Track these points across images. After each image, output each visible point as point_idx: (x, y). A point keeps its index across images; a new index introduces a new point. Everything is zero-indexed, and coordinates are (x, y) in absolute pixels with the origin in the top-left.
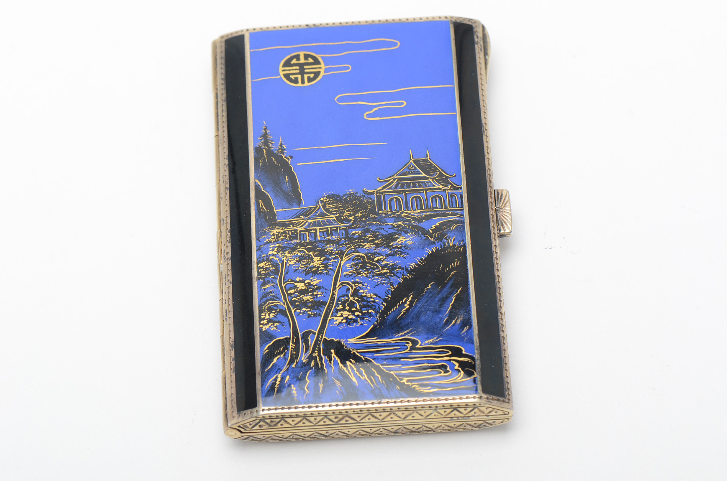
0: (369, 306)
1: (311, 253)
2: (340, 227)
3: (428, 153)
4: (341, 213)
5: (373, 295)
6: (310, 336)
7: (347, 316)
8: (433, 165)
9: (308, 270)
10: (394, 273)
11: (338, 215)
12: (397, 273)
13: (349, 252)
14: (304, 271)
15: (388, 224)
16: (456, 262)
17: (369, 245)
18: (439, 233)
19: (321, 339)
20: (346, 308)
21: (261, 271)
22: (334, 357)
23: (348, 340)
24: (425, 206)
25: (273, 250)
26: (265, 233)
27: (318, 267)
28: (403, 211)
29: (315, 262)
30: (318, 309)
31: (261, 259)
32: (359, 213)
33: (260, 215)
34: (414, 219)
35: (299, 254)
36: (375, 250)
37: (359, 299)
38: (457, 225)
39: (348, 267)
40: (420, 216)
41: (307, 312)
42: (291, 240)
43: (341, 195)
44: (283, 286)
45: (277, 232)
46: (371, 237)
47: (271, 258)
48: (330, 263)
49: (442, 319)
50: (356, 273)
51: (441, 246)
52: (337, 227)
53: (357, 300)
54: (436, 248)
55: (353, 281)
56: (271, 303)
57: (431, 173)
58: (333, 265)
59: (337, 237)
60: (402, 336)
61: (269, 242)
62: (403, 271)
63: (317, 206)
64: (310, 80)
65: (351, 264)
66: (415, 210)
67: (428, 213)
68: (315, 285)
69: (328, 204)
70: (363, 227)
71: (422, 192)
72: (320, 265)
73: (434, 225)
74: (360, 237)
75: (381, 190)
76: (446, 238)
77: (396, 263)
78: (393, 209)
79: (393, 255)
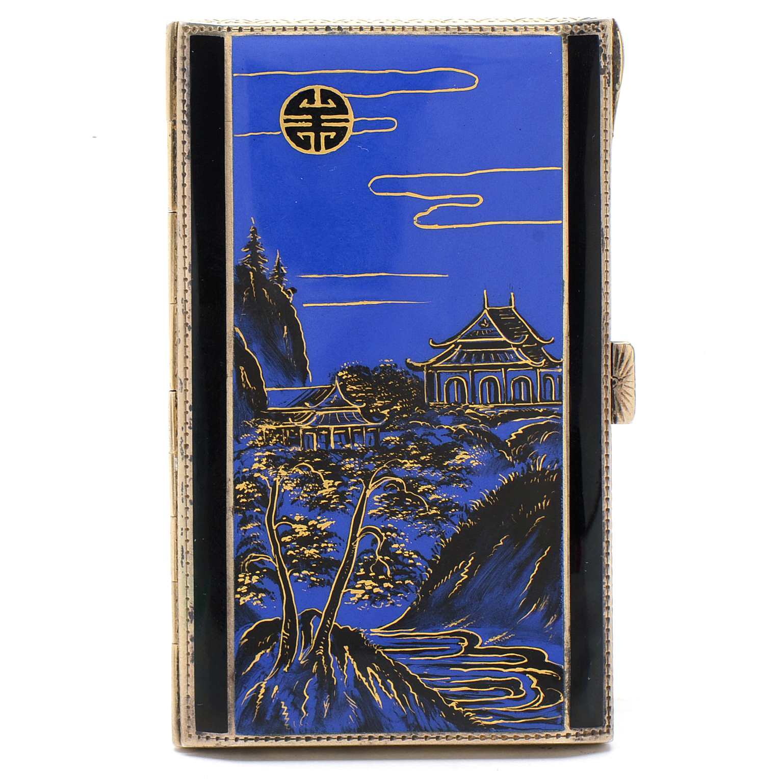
0: (405, 573)
1: (319, 473)
2: (367, 427)
3: (513, 298)
4: (370, 401)
5: (412, 553)
6: (312, 620)
7: (371, 588)
8: (520, 320)
9: (314, 503)
10: (447, 515)
11: (365, 405)
12: (452, 516)
13: (379, 475)
14: (307, 503)
15: (442, 428)
16: (545, 501)
17: (411, 464)
18: (521, 447)
19: (330, 626)
20: (371, 574)
21: (240, 498)
22: (348, 657)
23: (371, 630)
24: (503, 396)
25: (260, 462)
26: (247, 430)
27: (330, 499)
28: (467, 404)
29: (325, 488)
30: (327, 573)
31: (240, 476)
32: (398, 404)
33: (240, 395)
34: (484, 420)
35: (301, 472)
36: (420, 473)
37: (391, 560)
38: (550, 433)
39: (377, 502)
40: (493, 415)
41: (310, 576)
42: (290, 446)
43: (372, 369)
44: (274, 527)
45: (266, 429)
46: (415, 449)
47: (256, 475)
48: (349, 491)
49: (516, 602)
50: (388, 513)
51: (524, 471)
52: (361, 427)
53: (387, 561)
54: (515, 474)
55: (383, 526)
56: (254, 557)
57: (516, 336)
58: (352, 496)
59: (361, 445)
60: (454, 627)
61: (254, 447)
62: (461, 513)
63: (333, 387)
65: (382, 496)
66: (487, 404)
67: (506, 411)
68: (324, 530)
69: (349, 383)
70: (402, 430)
71: (500, 370)
72: (333, 494)
73: (515, 433)
74: (397, 448)
75: (434, 363)
76: (531, 457)
77: (451, 498)
78: (451, 400)
79: (448, 484)
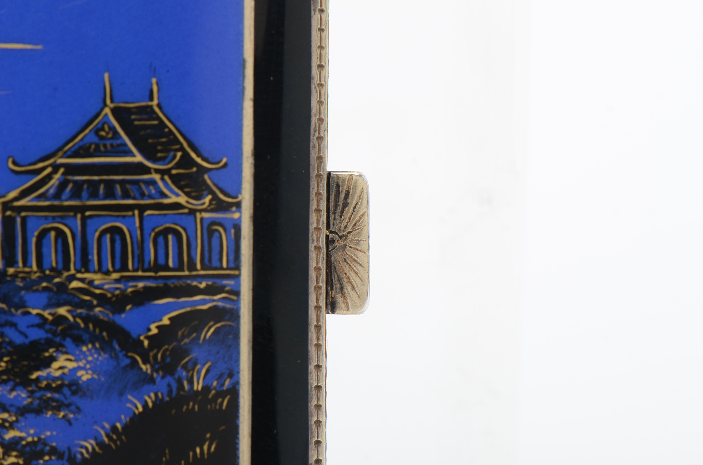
3: (155, 89)
8: (167, 127)
15: (29, 313)
16: (207, 443)
18: (166, 350)
24: (136, 259)
28: (73, 271)
34: (102, 299)
38: (218, 325)
40: (117, 292)
51: (171, 391)
54: (156, 395)
57: (159, 155)
62: (61, 463)
66: (107, 273)
67: (141, 285)
71: (130, 213)
73: (157, 324)
75: (16, 199)
76: (185, 367)
77: (43, 437)
78: (46, 265)
79: (39, 411)
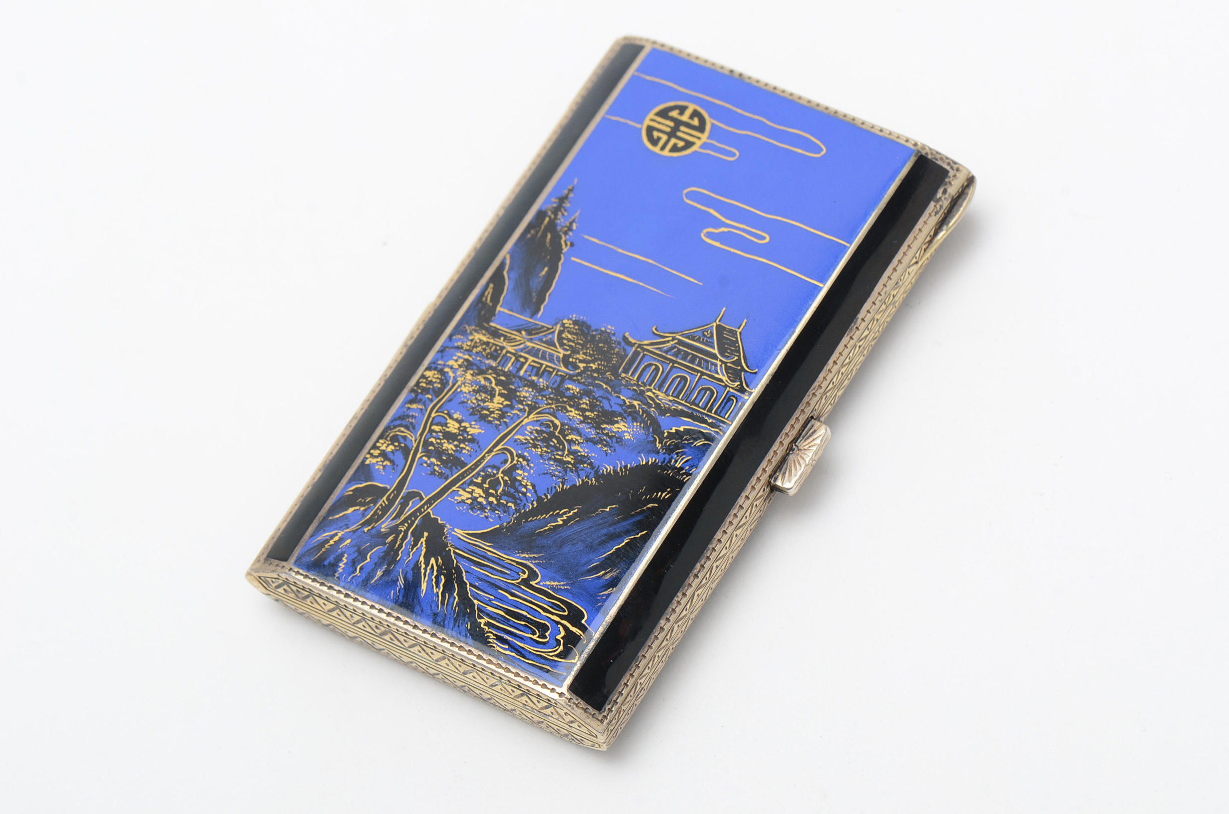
0: (513, 497)
1: (497, 389)
2: (558, 371)
3: (744, 324)
4: (574, 351)
5: (530, 484)
6: (414, 500)
7: (477, 496)
8: (738, 343)
9: (477, 410)
10: (578, 467)
11: (569, 353)
12: (582, 470)
13: (544, 411)
14: (473, 408)
15: (619, 397)
16: (666, 493)
17: (575, 414)
18: (674, 442)
19: (425, 511)
20: (485, 485)
21: (422, 382)
22: (422, 543)
23: (456, 529)
24: (685, 395)
25: (456, 361)
26: (464, 333)
27: (492, 412)
28: (652, 387)
29: (493, 402)
30: (451, 469)
31: (434, 366)
32: (596, 364)
33: (477, 305)
34: (658, 406)
35: (483, 382)
36: (578, 424)
37: (509, 482)
38: (706, 442)
39: (528, 431)
40: (667, 406)
41: (435, 465)
42: (488, 359)
43: (593, 328)
44: (433, 415)
45: (479, 339)
46: (587, 404)
47: (446, 370)
48: (511, 413)
49: (590, 562)
50: (531, 444)
51: (664, 462)
52: (554, 369)
53: (505, 482)
54: (656, 460)
55: (520, 452)
56: (402, 432)
57: (726, 354)
58: (512, 418)
59: (545, 382)
60: (525, 558)
61: (459, 348)
62: (591, 471)
63: (553, 328)
64: (675, 149)
65: (535, 428)
66: (668, 395)
67: (680, 407)
68: (471, 435)
69: (568, 332)
70: (586, 385)
71: (696, 374)
72: (497, 410)
73: (676, 428)
74: (572, 397)
75: (647, 345)
76: (677, 454)
77: (590, 455)
78: (641, 380)
79: (595, 442)
